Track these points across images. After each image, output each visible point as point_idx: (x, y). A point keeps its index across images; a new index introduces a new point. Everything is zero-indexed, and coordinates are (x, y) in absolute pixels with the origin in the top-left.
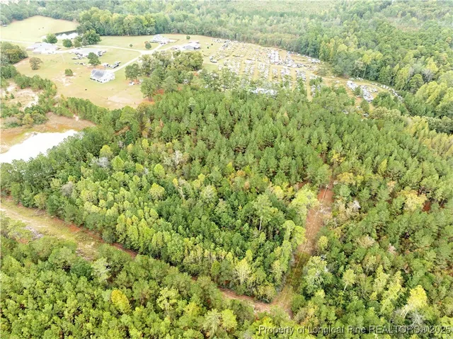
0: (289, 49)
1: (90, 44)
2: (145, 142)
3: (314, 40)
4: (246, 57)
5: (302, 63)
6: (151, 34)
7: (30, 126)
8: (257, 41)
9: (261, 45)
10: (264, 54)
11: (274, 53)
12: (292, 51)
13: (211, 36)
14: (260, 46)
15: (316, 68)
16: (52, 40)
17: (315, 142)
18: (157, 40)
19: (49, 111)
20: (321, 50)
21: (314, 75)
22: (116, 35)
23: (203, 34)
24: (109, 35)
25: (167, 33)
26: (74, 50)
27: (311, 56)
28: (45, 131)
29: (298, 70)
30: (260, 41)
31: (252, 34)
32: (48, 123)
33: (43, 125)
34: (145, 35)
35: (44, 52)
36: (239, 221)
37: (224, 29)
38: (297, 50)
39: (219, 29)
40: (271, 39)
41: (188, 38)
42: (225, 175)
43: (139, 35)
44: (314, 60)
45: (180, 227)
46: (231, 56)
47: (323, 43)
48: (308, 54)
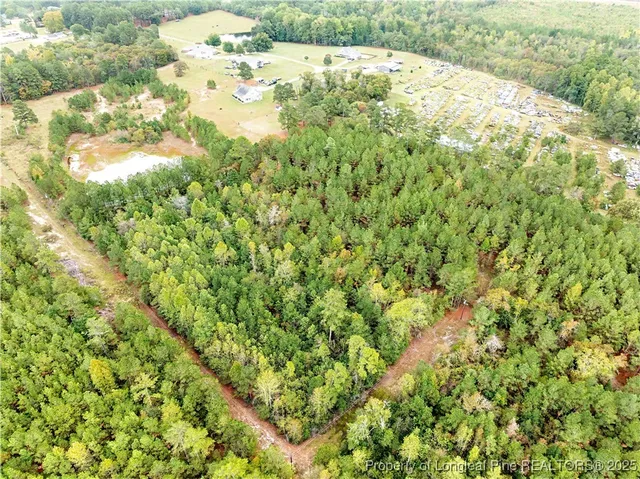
0: (540, 88)
1: (258, 51)
2: (246, 187)
3: (580, 76)
4: (462, 91)
5: (547, 109)
6: (345, 44)
7: (140, 145)
8: (491, 69)
9: (496, 75)
10: (493, 90)
11: (510, 89)
12: (543, 89)
13: (426, 55)
14: (494, 78)
15: (567, 120)
16: (215, 42)
17: (481, 232)
18: (344, 54)
19: (169, 129)
20: (587, 94)
21: (558, 131)
22: (299, 41)
23: (415, 52)
24: (291, 41)
25: (367, 46)
26: (234, 57)
27: (571, 102)
28: (152, 153)
29: (535, 119)
30: (496, 69)
31: (487, 58)
32: (161, 144)
33: (154, 146)
34: (337, 45)
35: (199, 55)
36: (307, 319)
37: (447, 47)
38: (551, 90)
39: (439, 46)
40: (513, 69)
41: (390, 55)
42: (326, 252)
43: (328, 45)
44: (572, 108)
45: (223, 307)
46: (440, 88)
47: (594, 82)
48: (567, 98)
